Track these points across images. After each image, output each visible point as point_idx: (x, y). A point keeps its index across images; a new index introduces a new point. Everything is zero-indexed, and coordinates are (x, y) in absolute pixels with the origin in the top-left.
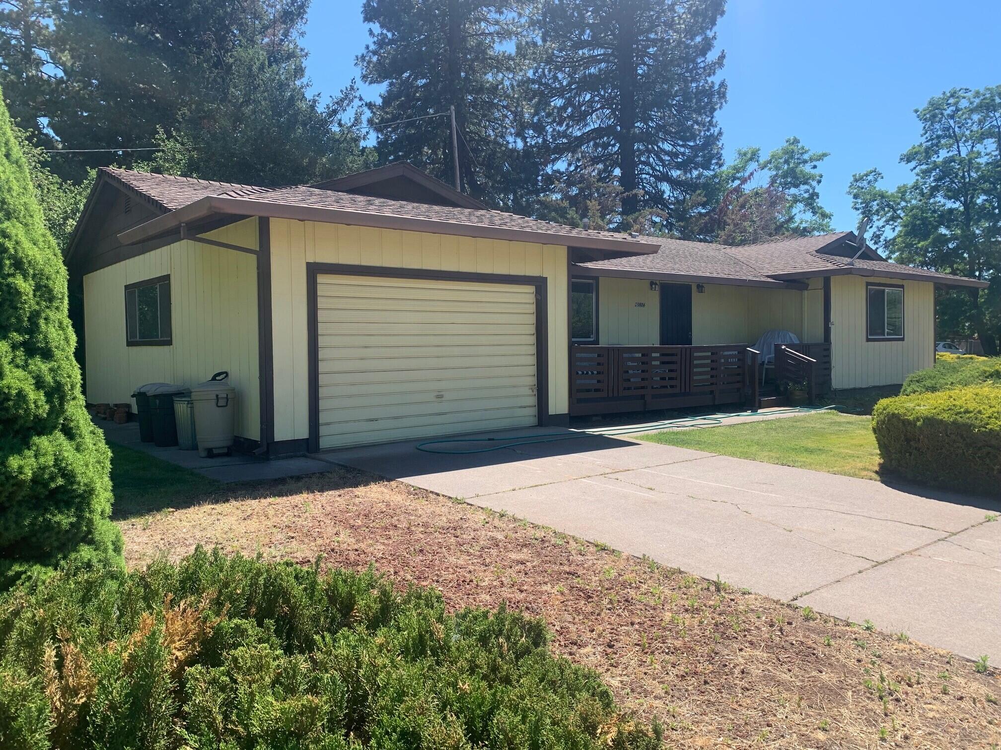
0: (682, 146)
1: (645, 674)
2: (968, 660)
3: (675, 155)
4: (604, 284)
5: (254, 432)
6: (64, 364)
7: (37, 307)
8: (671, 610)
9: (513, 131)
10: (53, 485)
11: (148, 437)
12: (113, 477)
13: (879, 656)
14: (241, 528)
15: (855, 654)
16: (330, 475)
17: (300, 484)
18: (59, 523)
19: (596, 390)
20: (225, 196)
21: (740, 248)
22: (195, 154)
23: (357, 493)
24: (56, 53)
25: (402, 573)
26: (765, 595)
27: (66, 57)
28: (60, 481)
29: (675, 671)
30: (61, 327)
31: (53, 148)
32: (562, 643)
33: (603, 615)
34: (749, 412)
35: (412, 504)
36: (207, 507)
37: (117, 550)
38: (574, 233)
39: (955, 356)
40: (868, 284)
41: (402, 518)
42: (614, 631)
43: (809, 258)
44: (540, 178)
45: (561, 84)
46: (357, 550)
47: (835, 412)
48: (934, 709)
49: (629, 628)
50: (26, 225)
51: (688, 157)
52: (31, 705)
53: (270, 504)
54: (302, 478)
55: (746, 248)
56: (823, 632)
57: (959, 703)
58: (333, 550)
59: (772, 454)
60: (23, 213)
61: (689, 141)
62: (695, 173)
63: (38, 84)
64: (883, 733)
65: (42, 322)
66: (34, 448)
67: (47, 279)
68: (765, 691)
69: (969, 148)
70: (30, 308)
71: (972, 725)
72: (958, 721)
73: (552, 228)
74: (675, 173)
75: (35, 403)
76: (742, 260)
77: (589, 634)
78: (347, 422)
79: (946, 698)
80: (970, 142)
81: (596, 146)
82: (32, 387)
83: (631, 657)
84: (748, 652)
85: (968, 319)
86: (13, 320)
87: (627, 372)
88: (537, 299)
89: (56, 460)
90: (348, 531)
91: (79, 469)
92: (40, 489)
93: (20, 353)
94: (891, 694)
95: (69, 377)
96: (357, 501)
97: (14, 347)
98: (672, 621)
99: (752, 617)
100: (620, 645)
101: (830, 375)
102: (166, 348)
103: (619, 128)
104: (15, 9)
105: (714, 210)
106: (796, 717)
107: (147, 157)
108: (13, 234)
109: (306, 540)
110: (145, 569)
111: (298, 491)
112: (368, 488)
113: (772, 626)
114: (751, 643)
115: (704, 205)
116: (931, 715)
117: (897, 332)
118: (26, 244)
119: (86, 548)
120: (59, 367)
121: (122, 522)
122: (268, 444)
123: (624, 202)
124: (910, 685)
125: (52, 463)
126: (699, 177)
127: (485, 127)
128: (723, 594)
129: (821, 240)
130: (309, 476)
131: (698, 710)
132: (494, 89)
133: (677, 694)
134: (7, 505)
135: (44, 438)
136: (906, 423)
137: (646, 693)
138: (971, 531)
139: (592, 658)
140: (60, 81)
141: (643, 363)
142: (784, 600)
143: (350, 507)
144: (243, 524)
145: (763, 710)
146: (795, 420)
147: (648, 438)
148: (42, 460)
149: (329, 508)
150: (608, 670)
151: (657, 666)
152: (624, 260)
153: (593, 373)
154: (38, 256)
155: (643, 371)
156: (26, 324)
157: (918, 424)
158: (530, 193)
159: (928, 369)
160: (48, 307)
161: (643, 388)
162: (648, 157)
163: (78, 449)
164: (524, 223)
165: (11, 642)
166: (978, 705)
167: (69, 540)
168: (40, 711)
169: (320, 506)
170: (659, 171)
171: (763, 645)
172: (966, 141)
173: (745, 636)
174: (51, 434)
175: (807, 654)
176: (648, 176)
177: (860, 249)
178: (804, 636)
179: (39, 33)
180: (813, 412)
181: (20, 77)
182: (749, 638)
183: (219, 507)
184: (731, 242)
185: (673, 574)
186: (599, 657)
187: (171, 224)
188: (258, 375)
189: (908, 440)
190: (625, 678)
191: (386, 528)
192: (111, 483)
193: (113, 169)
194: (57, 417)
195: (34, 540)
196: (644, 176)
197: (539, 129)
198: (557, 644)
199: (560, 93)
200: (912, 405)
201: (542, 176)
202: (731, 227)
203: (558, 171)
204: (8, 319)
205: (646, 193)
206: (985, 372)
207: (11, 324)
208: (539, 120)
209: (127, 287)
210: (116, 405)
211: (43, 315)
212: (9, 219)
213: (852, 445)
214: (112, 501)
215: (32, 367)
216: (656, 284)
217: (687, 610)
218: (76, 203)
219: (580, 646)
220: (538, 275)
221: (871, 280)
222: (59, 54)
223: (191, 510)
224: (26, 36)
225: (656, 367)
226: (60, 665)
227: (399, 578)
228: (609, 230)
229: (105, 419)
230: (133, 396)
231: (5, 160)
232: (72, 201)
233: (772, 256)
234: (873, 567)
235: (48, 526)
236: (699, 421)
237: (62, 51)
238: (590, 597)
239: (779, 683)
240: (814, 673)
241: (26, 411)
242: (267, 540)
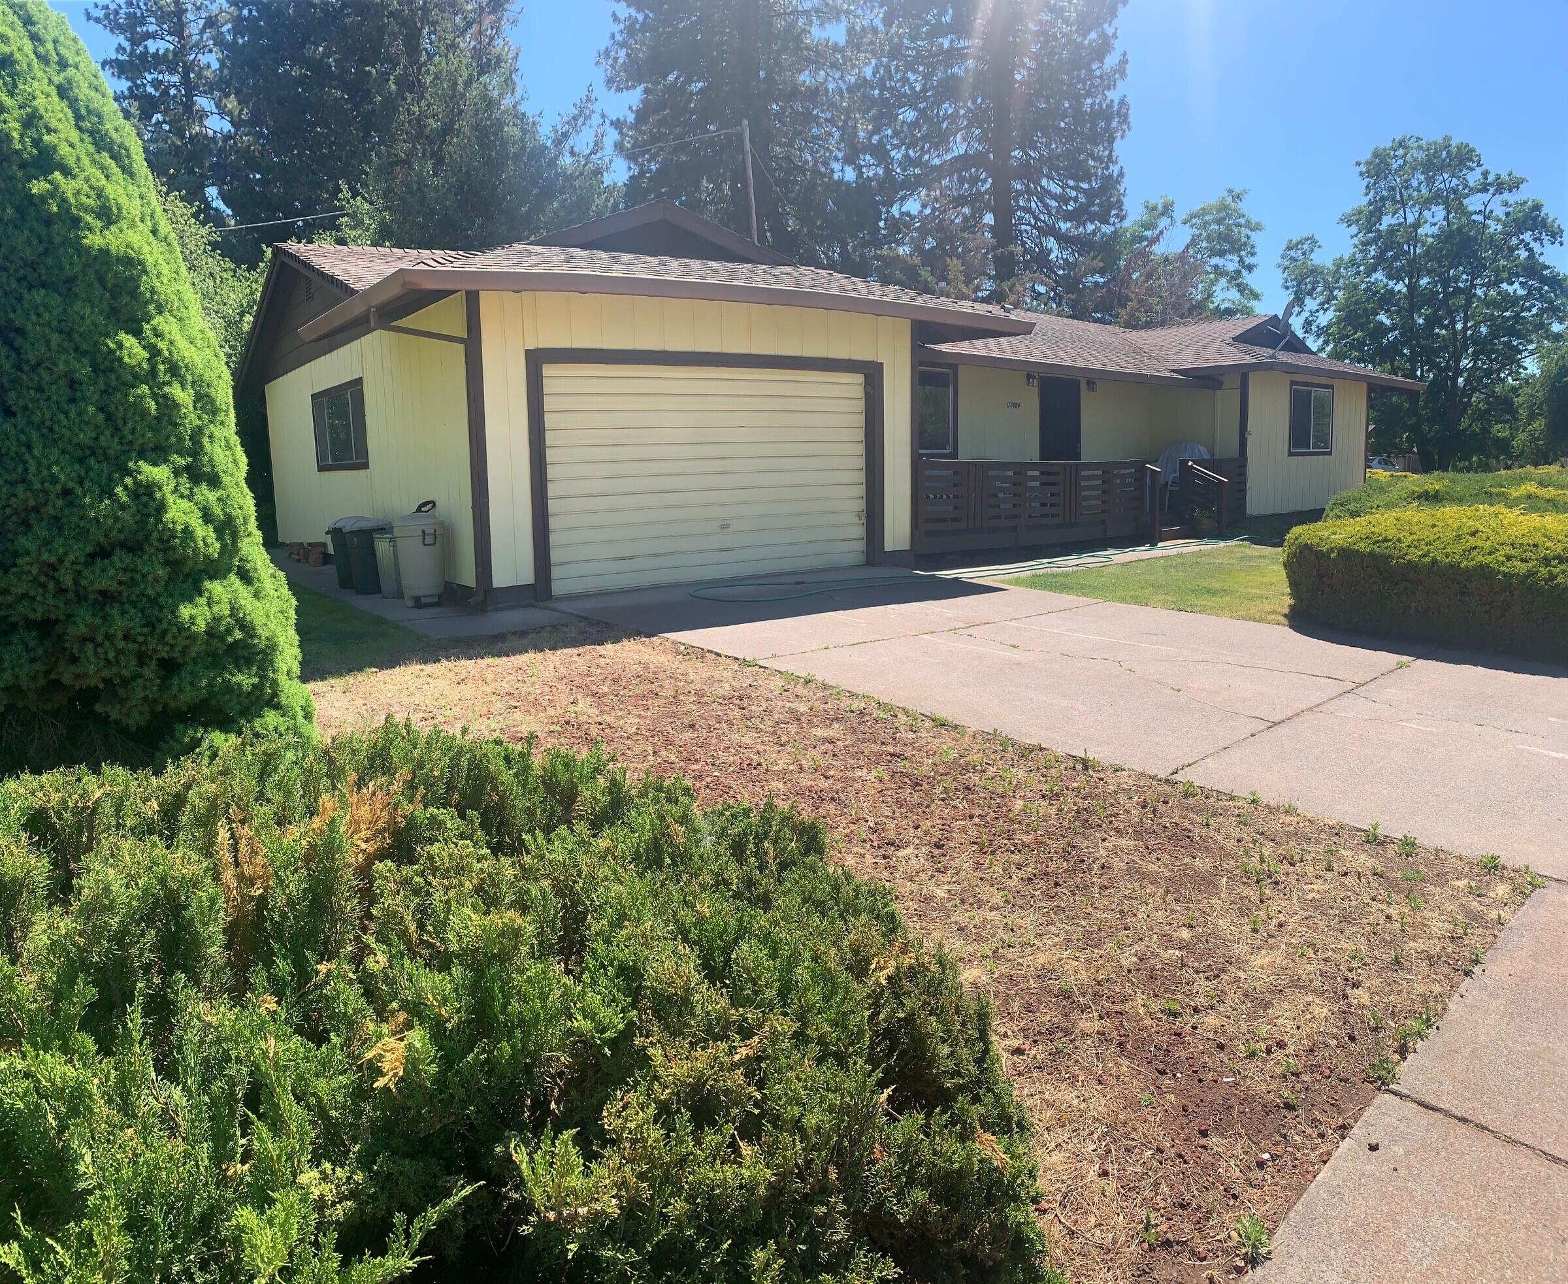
0: (1072, 188)
1: (981, 879)
2: (1359, 830)
3: (1065, 199)
4: (965, 375)
5: (468, 577)
6: (234, 492)
7: (198, 423)
8: (1023, 798)
9: (840, 155)
10: (230, 639)
11: (346, 583)
12: (299, 630)
13: (1262, 833)
14: (454, 694)
15: (1236, 834)
16: (565, 629)
17: (525, 641)
18: (239, 684)
19: (954, 520)
20: (422, 267)
21: (1142, 333)
22: (387, 216)
23: (603, 652)
24: (220, 100)
25: (664, 753)
26: (1140, 770)
27: (231, 103)
28: (238, 635)
29: (1020, 874)
30: (228, 446)
31: (224, 225)
32: (875, 844)
33: (933, 806)
34: (1147, 546)
35: (679, 666)
36: (415, 668)
37: (308, 716)
38: (921, 301)
39: (1389, 473)
40: (1293, 383)
41: (667, 683)
42: (946, 828)
43: (1225, 348)
44: (882, 224)
45: (912, 88)
46: (600, 724)
47: (1248, 543)
48: (1316, 890)
49: (967, 822)
50: (181, 319)
51: (1081, 204)
52: (201, 894)
53: (489, 666)
54: (528, 633)
55: (1150, 332)
56: (1202, 810)
57: (1343, 879)
58: (568, 723)
59: (1167, 597)
60: (176, 304)
61: (1083, 181)
62: (1090, 227)
63: (202, 144)
64: (1255, 923)
65: (206, 440)
66: (207, 595)
67: (208, 386)
68: (1126, 887)
69: (1417, 215)
70: (190, 423)
71: (1353, 903)
72: (1339, 900)
73: (893, 294)
74: (1064, 226)
75: (204, 540)
76: (1145, 348)
77: (912, 831)
78: (587, 561)
79: (1329, 875)
80: (1417, 207)
81: (961, 181)
82: (200, 521)
83: (964, 861)
84: (1113, 841)
85: (1407, 428)
86: (173, 439)
87: (996, 495)
88: (866, 393)
89: (232, 609)
90: (589, 699)
91: (259, 621)
92: (216, 643)
93: (184, 480)
94: (1270, 877)
95: (241, 508)
96: (602, 661)
97: (177, 473)
98: (1024, 811)
99: (1123, 799)
100: (951, 845)
101: (1244, 498)
102: (363, 472)
103: (991, 156)
104: (172, 47)
105: (1114, 279)
106: (1159, 914)
107: (332, 225)
108: (166, 332)
109: (533, 710)
110: (329, 741)
111: (523, 650)
112: (618, 646)
113: (1144, 807)
114: (1117, 830)
115: (1102, 273)
116: (1310, 896)
117: (1324, 445)
118: (181, 343)
119: (273, 712)
120: (228, 496)
121: (320, 683)
122: (485, 592)
123: (998, 261)
124: (1292, 865)
125: (227, 613)
126: (1094, 233)
127: (800, 150)
128: (1091, 772)
129: (1241, 325)
130: (537, 631)
131: (1044, 920)
132: (814, 94)
133: (1019, 902)
134: (181, 661)
135: (216, 583)
136: (1320, 555)
137: (980, 904)
138: (1380, 681)
139: (914, 861)
140: (227, 138)
141: (1015, 484)
142: (1162, 775)
143: (592, 670)
144: (457, 689)
145: (1121, 911)
146: (1200, 554)
147: (1017, 582)
148: (216, 609)
149: (563, 671)
150: (932, 876)
151: (997, 869)
152: (992, 342)
153: (948, 497)
154: (195, 357)
155: (1015, 495)
156: (188, 443)
157: (1333, 556)
158: (865, 244)
159: (1356, 490)
160: (211, 422)
161: (1015, 517)
162: (1029, 200)
163: (257, 596)
164: (850, 284)
165: (184, 818)
166: (1363, 880)
167: (252, 703)
168: (213, 901)
169: (551, 668)
170: (1044, 222)
171: (1130, 831)
172: (1413, 206)
173: (1111, 822)
174: (225, 578)
175: (1182, 839)
176: (1028, 228)
177: (1283, 337)
178: (1182, 817)
179: (199, 76)
180: (1222, 544)
181: (183, 137)
182: (1116, 825)
183: (428, 668)
184: (1132, 324)
185: (1031, 752)
186: (922, 860)
187: (358, 309)
188: (470, 504)
189: (1320, 576)
190: (954, 887)
191: (644, 696)
192: (297, 637)
193: (292, 246)
194: (231, 557)
195: (213, 702)
196: (1023, 227)
197: (880, 153)
198: (868, 846)
199: (912, 101)
200: (1326, 533)
201: (886, 220)
202: (1135, 303)
203: (908, 214)
204: (168, 438)
205: (1026, 251)
206: (1414, 492)
207: (171, 445)
208: (880, 141)
209: (314, 396)
210: (310, 544)
211: (207, 432)
212: (160, 313)
213: (1262, 584)
214: (300, 658)
215: (198, 497)
216: (1034, 378)
217: (1043, 796)
218: (252, 294)
219: (899, 848)
220: (871, 359)
221: (1296, 378)
222: (224, 101)
223: (397, 670)
224: (186, 81)
225: (1034, 489)
226: (235, 848)
227: (659, 760)
228: (975, 300)
229: (299, 561)
230: (327, 533)
231: (152, 238)
232: (248, 291)
233: (1180, 344)
234: (1268, 728)
235: (228, 688)
236: (1086, 559)
237: (227, 95)
238: (918, 784)
239: (1144, 876)
240: (1186, 860)
241: (194, 550)
242: (485, 710)
